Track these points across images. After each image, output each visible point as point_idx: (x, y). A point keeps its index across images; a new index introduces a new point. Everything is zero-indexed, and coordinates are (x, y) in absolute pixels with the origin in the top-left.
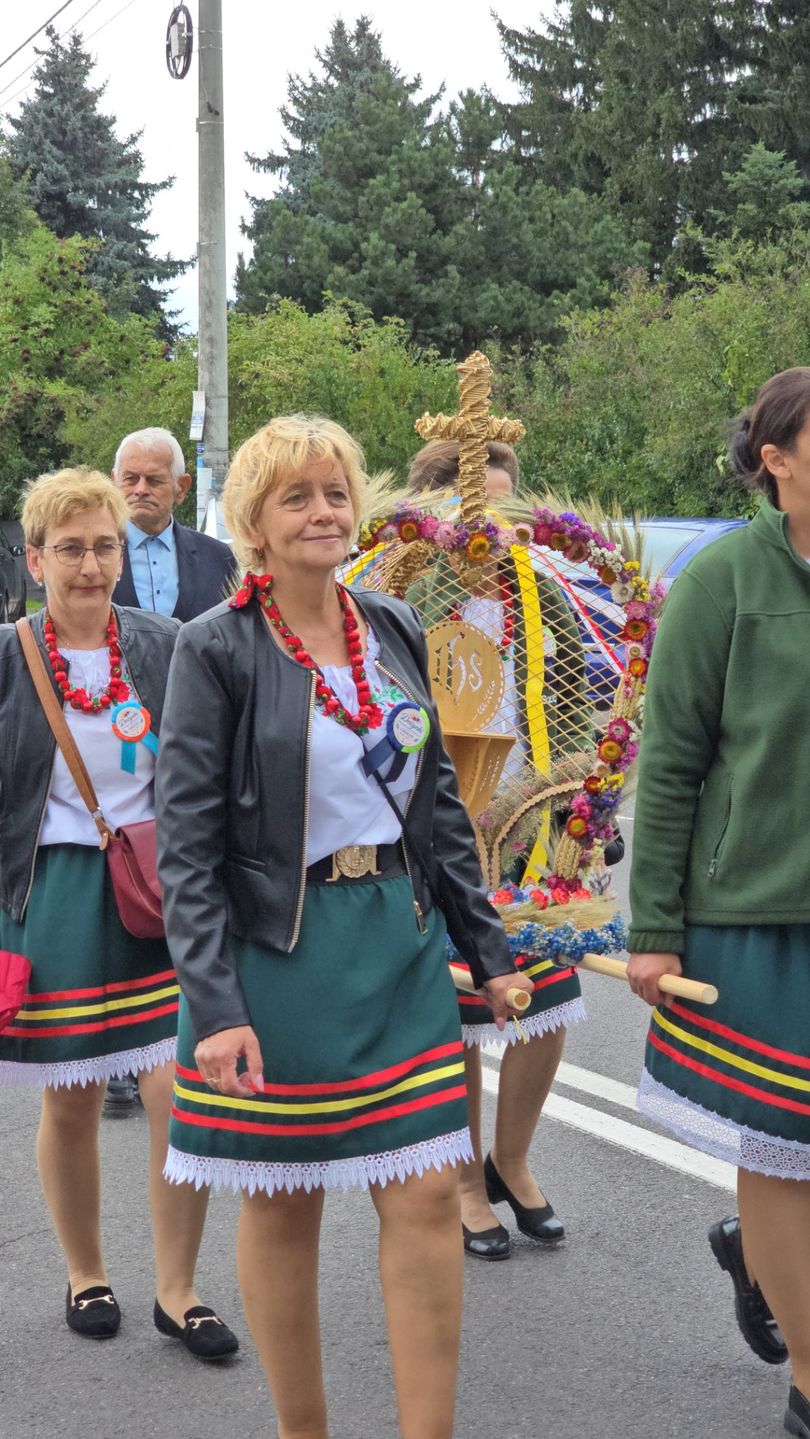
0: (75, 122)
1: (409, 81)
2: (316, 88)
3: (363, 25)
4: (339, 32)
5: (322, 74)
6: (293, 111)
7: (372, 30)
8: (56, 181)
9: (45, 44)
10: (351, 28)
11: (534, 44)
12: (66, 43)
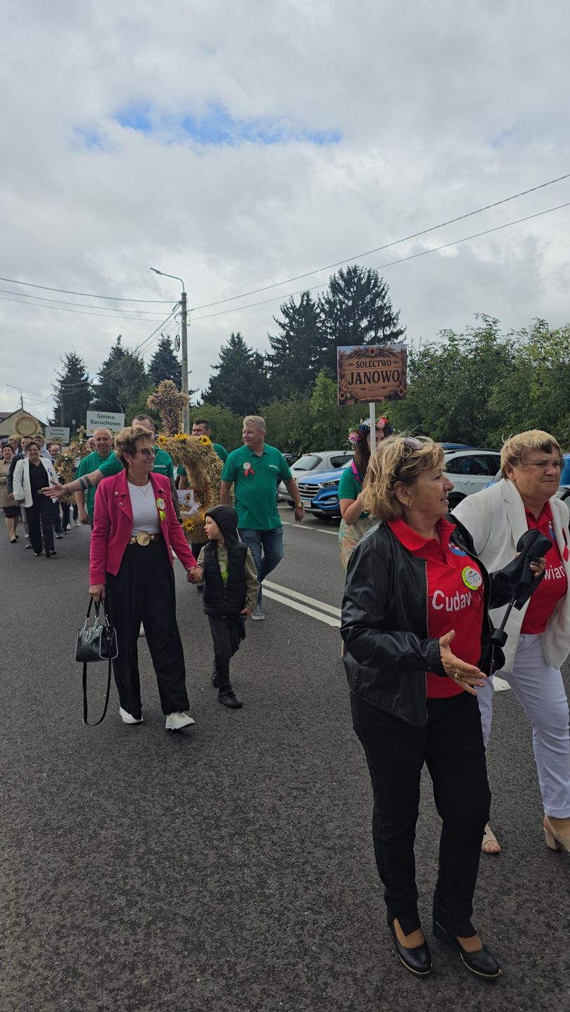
0: (168, 357)
1: (250, 348)
2: (228, 350)
3: (239, 335)
4: (233, 336)
5: (229, 346)
6: (222, 354)
7: (241, 336)
8: (163, 370)
9: (161, 338)
10: (236, 335)
11: (278, 341)
12: (166, 337)
